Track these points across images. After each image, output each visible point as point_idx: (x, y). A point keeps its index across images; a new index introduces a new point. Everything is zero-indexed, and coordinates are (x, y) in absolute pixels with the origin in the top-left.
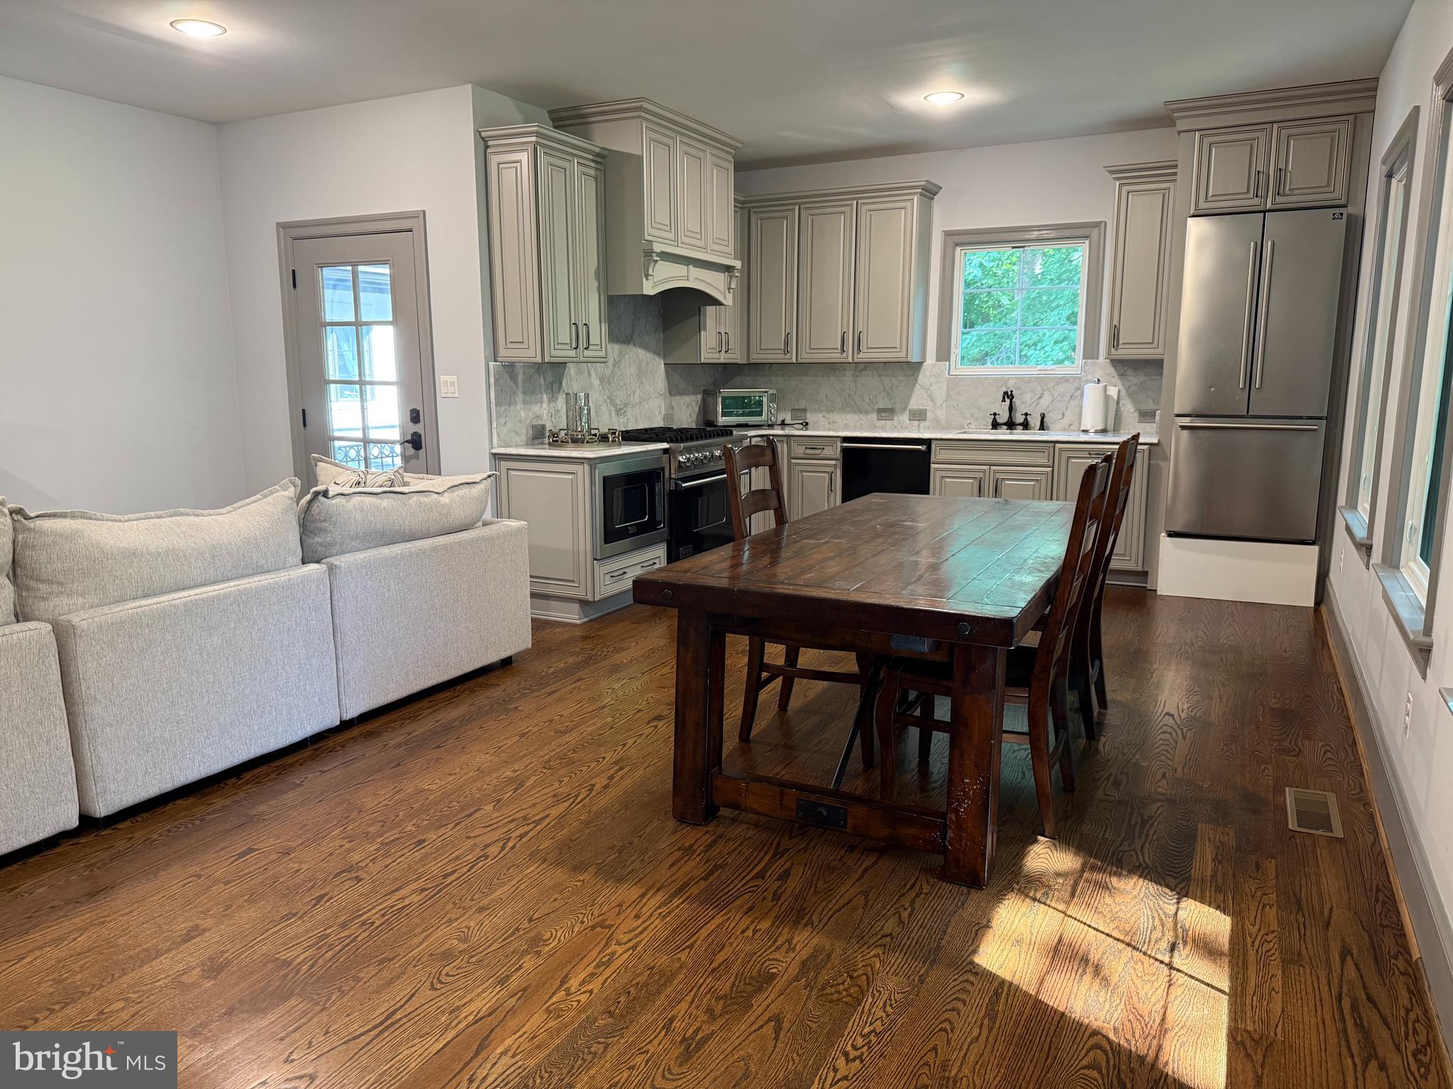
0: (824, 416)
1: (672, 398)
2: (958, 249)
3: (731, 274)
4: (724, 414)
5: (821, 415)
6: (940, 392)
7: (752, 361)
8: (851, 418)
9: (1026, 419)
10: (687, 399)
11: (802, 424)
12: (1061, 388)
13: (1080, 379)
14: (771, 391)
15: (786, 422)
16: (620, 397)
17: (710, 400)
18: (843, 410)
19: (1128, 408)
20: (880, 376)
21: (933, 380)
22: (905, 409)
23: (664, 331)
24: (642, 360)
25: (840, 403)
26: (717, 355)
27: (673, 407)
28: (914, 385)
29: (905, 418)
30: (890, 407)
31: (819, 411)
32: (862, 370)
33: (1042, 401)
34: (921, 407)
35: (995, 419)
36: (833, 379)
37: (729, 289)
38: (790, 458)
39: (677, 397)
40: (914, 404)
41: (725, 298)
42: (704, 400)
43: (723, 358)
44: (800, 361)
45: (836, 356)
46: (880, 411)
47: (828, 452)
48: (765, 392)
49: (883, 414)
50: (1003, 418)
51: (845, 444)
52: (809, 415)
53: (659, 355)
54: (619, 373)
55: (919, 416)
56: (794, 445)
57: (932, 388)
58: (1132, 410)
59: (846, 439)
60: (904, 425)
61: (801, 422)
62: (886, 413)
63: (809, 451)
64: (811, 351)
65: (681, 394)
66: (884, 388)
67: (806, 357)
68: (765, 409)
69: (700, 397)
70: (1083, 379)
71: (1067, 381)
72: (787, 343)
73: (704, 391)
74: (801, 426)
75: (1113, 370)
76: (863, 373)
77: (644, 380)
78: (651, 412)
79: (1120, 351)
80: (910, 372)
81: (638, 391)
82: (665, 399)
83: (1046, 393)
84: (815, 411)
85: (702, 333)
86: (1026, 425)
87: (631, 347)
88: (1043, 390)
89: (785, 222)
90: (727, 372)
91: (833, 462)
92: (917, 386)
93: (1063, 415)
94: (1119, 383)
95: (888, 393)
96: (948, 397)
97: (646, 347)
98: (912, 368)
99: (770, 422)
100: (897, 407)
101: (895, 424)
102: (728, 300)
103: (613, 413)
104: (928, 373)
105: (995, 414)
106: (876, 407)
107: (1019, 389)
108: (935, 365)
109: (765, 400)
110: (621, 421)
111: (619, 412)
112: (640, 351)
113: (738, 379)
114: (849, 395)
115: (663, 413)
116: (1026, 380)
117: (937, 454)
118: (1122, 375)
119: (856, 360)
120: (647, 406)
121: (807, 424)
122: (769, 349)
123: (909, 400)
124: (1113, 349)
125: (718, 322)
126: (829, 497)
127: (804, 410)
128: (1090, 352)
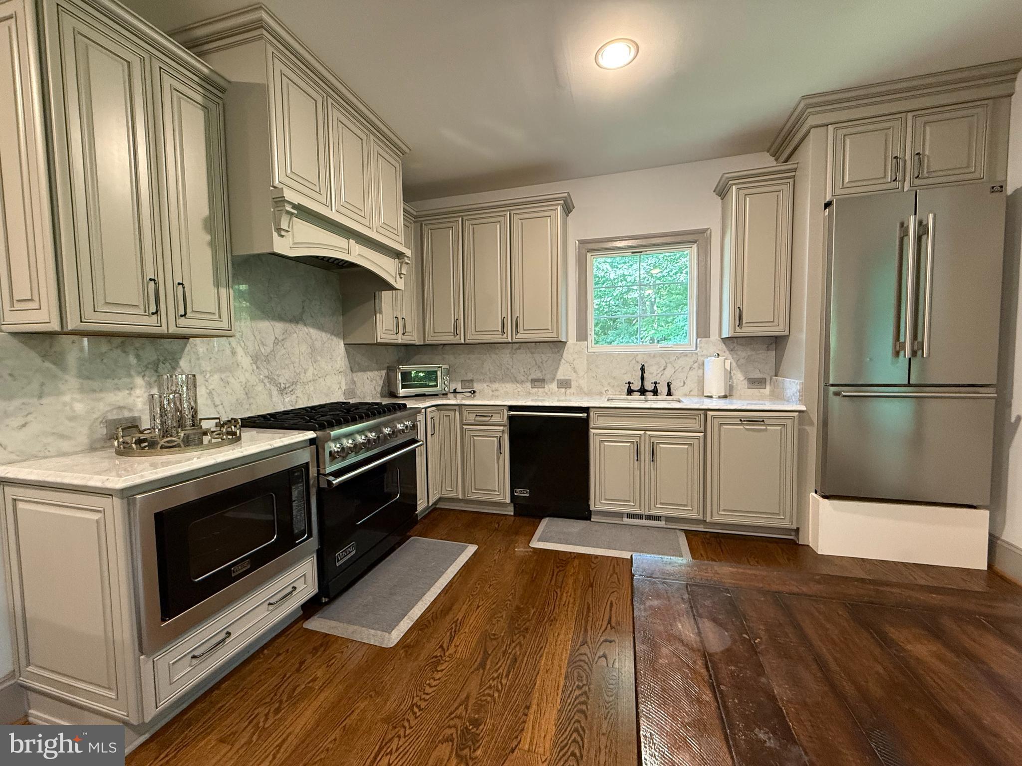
0: (488, 386)
1: (354, 375)
2: (589, 255)
3: (401, 261)
4: (403, 388)
5: (485, 385)
6: (582, 365)
7: (427, 342)
8: (509, 387)
9: (656, 387)
10: (370, 374)
11: (470, 392)
12: (682, 362)
13: (697, 354)
14: (444, 367)
15: (457, 391)
16: (285, 376)
17: (392, 374)
18: (503, 380)
19: (739, 377)
20: (532, 353)
21: (576, 356)
22: (554, 379)
23: (343, 315)
24: (316, 339)
25: (501, 375)
26: (395, 337)
27: (355, 382)
28: (560, 361)
29: (554, 386)
30: (541, 378)
31: (484, 381)
32: (517, 349)
33: (666, 372)
34: (567, 378)
35: (629, 387)
36: (494, 356)
37: (400, 274)
38: (462, 424)
39: (359, 374)
40: (560, 375)
41: (396, 281)
42: (388, 374)
43: (400, 339)
44: (467, 341)
45: (498, 338)
46: (533, 381)
47: (496, 419)
48: (440, 367)
49: (536, 383)
50: (636, 386)
51: (512, 413)
52: (475, 385)
53: (337, 335)
54: (284, 351)
55: (565, 384)
56: (465, 414)
57: (574, 363)
58: (742, 378)
59: (511, 408)
60: (553, 391)
61: (470, 390)
62: (538, 382)
63: (478, 418)
64: (476, 333)
65: (364, 371)
66: (536, 364)
67: (472, 338)
68: (439, 380)
69: (384, 372)
70: (699, 354)
71: (686, 355)
72: (456, 327)
73: (388, 367)
74: (469, 394)
75: (724, 346)
76: (518, 351)
77: (319, 358)
78: (329, 388)
79: (744, 329)
80: (556, 350)
81: (311, 369)
82: (346, 375)
83: (669, 365)
84: (479, 381)
85: (378, 315)
86: (655, 392)
87: (300, 326)
88: (667, 364)
89: (451, 231)
90: (409, 351)
91: (501, 428)
92: (563, 360)
93: (684, 383)
94: (730, 357)
95: (539, 367)
96: (589, 369)
97: (321, 328)
98: (558, 345)
99: (444, 392)
100: (548, 377)
101: (546, 391)
102: (399, 284)
103: (275, 392)
104: (571, 351)
105: (629, 383)
106: (530, 378)
107: (646, 362)
108: (576, 345)
109: (439, 374)
110: (287, 400)
111: (282, 391)
112: (313, 332)
113: (417, 358)
114: (508, 369)
115: (344, 388)
116: (652, 355)
117: (595, 421)
118: (732, 350)
119: (515, 340)
120: (323, 383)
121: (474, 392)
122: (441, 332)
123: (556, 372)
124: (737, 328)
125: (394, 308)
126: (498, 459)
127: (472, 381)
128: (703, 331)
